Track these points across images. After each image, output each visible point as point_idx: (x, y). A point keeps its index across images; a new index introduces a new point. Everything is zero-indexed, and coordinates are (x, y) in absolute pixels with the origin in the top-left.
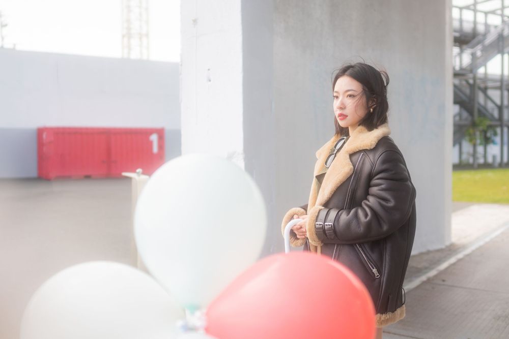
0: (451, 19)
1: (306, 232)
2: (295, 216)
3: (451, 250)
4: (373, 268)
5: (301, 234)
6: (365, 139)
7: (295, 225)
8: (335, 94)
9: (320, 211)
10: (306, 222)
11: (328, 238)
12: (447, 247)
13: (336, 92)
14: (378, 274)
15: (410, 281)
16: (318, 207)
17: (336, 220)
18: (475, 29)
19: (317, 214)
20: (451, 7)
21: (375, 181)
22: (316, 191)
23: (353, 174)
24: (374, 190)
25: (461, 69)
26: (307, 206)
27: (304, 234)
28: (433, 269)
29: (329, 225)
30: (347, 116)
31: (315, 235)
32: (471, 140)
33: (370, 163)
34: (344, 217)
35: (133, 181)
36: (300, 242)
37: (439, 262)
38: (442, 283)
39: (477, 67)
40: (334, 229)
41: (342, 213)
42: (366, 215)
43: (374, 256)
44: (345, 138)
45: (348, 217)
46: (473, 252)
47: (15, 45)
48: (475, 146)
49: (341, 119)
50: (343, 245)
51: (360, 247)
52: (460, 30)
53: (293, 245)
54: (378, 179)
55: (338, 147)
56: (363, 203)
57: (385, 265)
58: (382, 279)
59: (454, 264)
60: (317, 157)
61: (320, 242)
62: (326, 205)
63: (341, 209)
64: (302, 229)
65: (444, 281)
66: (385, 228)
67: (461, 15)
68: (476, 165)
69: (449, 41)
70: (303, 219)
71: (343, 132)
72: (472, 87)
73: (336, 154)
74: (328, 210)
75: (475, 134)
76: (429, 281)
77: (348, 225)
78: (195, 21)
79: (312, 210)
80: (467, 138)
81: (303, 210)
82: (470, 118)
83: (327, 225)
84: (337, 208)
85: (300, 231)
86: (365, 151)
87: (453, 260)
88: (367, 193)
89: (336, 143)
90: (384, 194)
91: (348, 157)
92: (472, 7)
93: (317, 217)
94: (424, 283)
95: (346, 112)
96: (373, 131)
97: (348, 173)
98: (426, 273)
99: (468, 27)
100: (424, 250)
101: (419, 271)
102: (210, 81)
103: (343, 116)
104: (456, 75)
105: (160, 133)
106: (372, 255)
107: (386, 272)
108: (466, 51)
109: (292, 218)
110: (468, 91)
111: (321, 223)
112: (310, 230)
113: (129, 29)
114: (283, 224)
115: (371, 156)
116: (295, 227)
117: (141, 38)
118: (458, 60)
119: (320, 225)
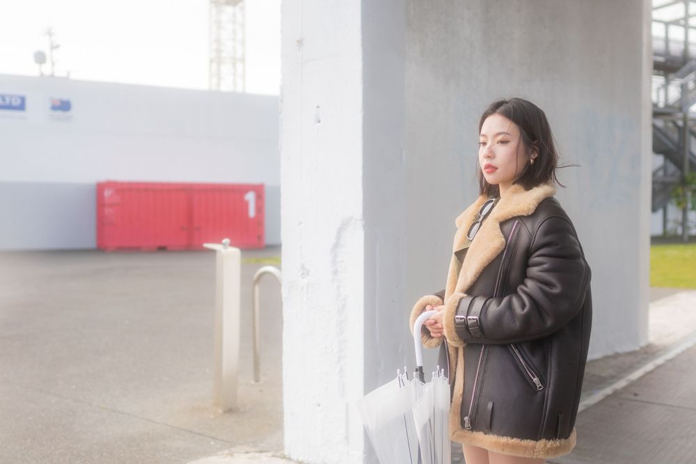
0: (650, 37)
1: (442, 328)
2: (428, 307)
3: (649, 352)
4: (534, 377)
5: (436, 331)
6: (521, 201)
7: (428, 319)
8: (482, 139)
9: (461, 299)
10: (442, 314)
11: (472, 337)
12: (642, 348)
13: (484, 135)
14: (541, 385)
15: (590, 395)
16: (458, 294)
17: (483, 312)
18: (686, 51)
19: (456, 305)
20: (651, 20)
21: (534, 259)
22: (456, 273)
23: (505, 249)
24: (534, 271)
25: (667, 106)
26: (444, 292)
27: (440, 331)
28: (621, 378)
29: (473, 319)
30: (497, 168)
31: (454, 333)
32: (679, 204)
33: (529, 233)
34: (494, 308)
35: (218, 255)
36: (435, 341)
37: (631, 368)
38: (633, 397)
39: (690, 104)
40: (480, 324)
41: (490, 303)
42: (523, 306)
43: (536, 361)
44: (494, 199)
45: (499, 308)
46: (678, 355)
47: (69, 73)
48: (685, 211)
49: (488, 173)
50: (493, 345)
51: (517, 348)
52: (667, 53)
53: (425, 346)
54: (538, 256)
55: (484, 213)
56: (518, 289)
57: (551, 372)
58: (546, 392)
59: (651, 372)
60: (457, 226)
61: (462, 342)
62: (470, 291)
63: (489, 297)
64: (438, 325)
65: (636, 395)
66: (549, 323)
67: (667, 32)
68: (686, 238)
69: (647, 66)
70: (439, 311)
71: (491, 191)
72: (682, 131)
73: (481, 222)
74: (471, 298)
75: (684, 195)
76: (616, 394)
77: (499, 318)
78: (300, 42)
79: (451, 299)
80: (674, 201)
81: (438, 299)
82: (678, 173)
83: (470, 319)
84: (484, 295)
85: (434, 327)
86: (520, 218)
87: (649, 367)
88: (524, 276)
89: (481, 207)
90: (547, 276)
91: (498, 226)
92: (682, 22)
93: (458, 308)
94: (608, 397)
95: (495, 162)
96: (531, 191)
97: (499, 248)
98: (611, 384)
99: (676, 49)
100: (610, 353)
101: (603, 381)
102: (319, 122)
103: (492, 169)
104: (657, 114)
105: (259, 190)
106: (531, 359)
107: (552, 381)
108: (673, 82)
109: (423, 309)
110: (675, 136)
111: (462, 317)
112: (448, 327)
113: (218, 51)
114: (411, 319)
115: (529, 225)
116: (428, 322)
117: (234, 64)
118: (662, 93)
119: (461, 319)
